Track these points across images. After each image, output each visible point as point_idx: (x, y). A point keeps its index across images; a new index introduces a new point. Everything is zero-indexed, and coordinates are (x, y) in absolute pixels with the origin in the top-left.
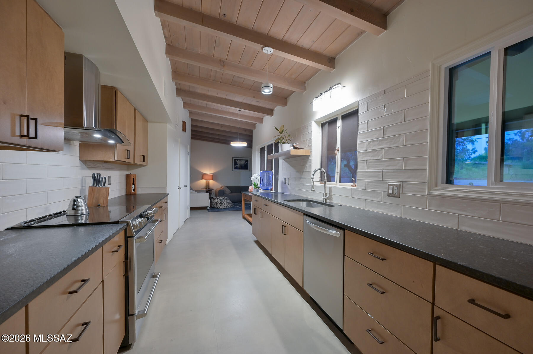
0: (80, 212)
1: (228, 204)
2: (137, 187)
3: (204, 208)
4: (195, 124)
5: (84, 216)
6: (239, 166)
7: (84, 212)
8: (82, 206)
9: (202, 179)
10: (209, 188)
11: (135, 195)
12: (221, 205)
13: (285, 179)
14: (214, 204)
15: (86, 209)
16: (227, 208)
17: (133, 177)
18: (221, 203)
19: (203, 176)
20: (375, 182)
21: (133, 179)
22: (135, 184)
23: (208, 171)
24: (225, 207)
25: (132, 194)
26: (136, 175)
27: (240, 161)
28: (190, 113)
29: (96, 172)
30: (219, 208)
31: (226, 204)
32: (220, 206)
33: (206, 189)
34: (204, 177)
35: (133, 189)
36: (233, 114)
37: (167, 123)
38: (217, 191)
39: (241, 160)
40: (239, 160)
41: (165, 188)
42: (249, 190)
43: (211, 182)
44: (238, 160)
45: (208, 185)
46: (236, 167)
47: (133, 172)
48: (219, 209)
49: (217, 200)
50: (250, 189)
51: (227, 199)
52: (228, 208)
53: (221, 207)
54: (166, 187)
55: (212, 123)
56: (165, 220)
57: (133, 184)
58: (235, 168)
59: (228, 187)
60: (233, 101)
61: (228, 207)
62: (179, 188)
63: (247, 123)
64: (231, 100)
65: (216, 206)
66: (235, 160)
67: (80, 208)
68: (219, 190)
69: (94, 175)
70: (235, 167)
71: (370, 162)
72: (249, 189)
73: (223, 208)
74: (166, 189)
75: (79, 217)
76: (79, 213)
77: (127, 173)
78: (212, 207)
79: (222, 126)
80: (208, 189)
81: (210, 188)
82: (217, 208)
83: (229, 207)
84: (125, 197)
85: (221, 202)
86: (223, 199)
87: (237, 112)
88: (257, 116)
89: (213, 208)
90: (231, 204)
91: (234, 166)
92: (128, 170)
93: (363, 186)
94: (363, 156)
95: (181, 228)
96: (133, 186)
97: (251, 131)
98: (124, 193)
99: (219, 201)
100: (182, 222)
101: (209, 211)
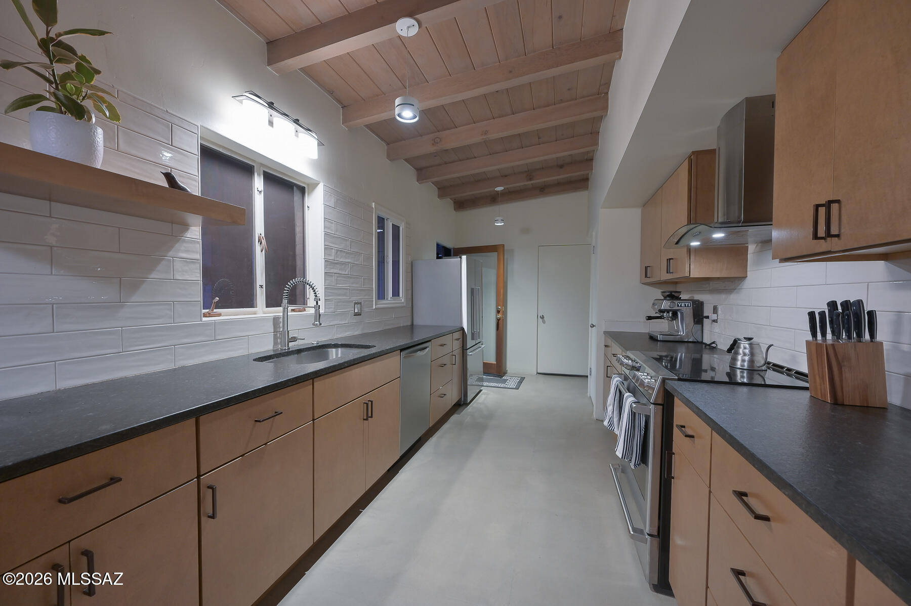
20: (344, 302)
71: (338, 277)
93: (331, 308)
94: (331, 267)
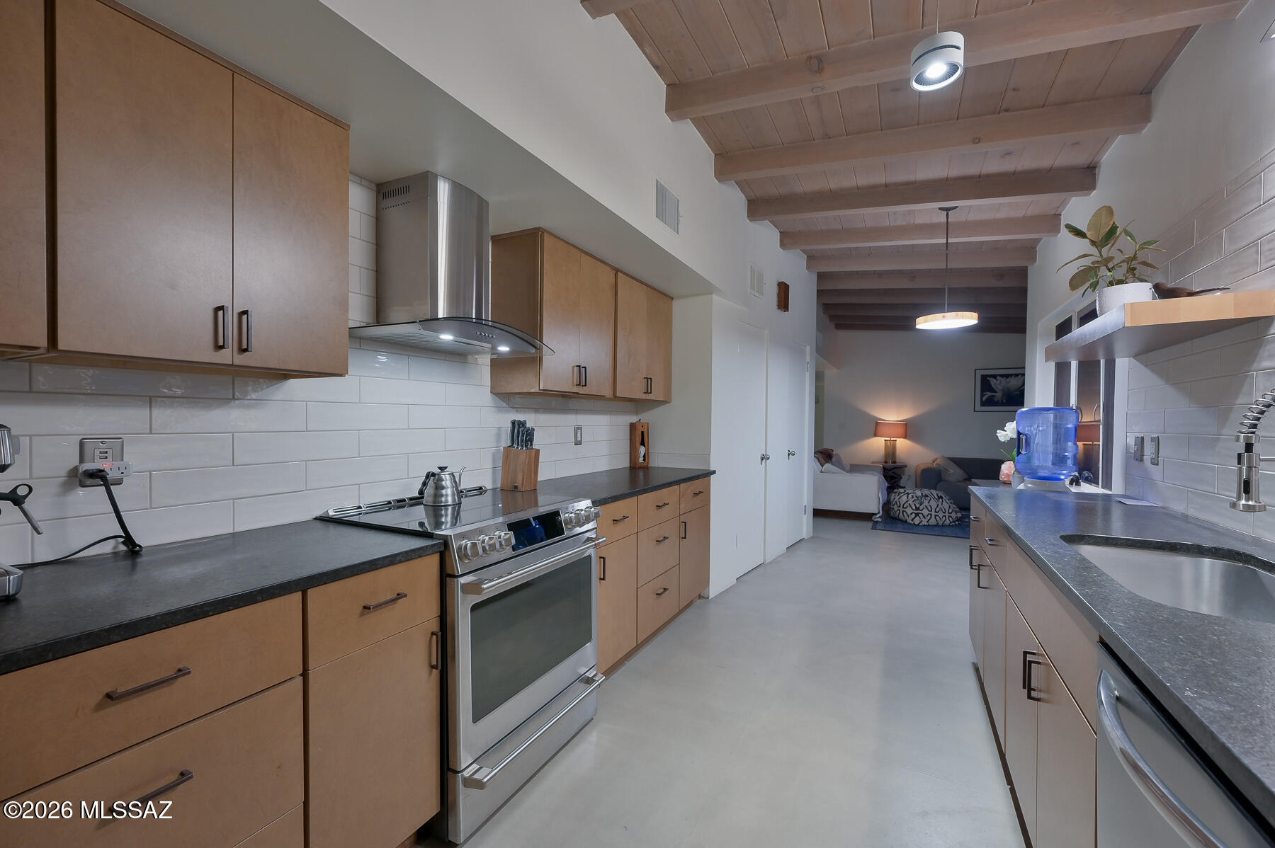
0: (443, 499)
1: (941, 514)
2: (650, 451)
3: (866, 517)
4: (830, 285)
5: (450, 508)
6: (998, 395)
7: (450, 502)
8: (448, 488)
9: (876, 435)
10: (894, 462)
11: (646, 468)
12: (917, 515)
13: (1141, 442)
14: (896, 508)
15: (453, 495)
16: (937, 525)
17: (642, 429)
18: (917, 509)
19: (876, 427)
21: (643, 432)
22: (646, 445)
23: (892, 414)
24: (933, 522)
25: (640, 468)
26: (648, 423)
27: (1003, 380)
28: (812, 258)
29: (520, 417)
30: (909, 521)
31: (933, 513)
32: (914, 515)
33: (886, 462)
34: (881, 430)
35: (642, 455)
36: (930, 229)
37: (711, 293)
38: (919, 471)
39: (1007, 376)
40: (998, 378)
41: (707, 456)
42: (1002, 477)
43: (902, 444)
44: (995, 376)
45: (891, 452)
46: (988, 399)
47: (646, 417)
48: (911, 524)
49: (904, 498)
50: (1006, 472)
51: (941, 497)
52: (943, 526)
53: (917, 521)
54: (709, 455)
55: (880, 274)
56: (685, 538)
57: (643, 443)
58: (983, 404)
59: (958, 462)
60: (915, 182)
61: (940, 523)
62: (764, 458)
63: (996, 248)
64: (907, 184)
65: (901, 516)
66: (984, 378)
67: (444, 492)
68: (922, 468)
69: (513, 423)
70: (984, 398)
72: (1001, 473)
73: (923, 523)
74: (709, 458)
75: (442, 510)
76: (442, 502)
77: (634, 419)
78: (892, 517)
79: (912, 274)
80: (890, 464)
81: (897, 461)
82: (906, 521)
83: (947, 522)
84: (628, 471)
85: (918, 506)
86: (927, 496)
87: (942, 218)
88: (1031, 211)
89: (890, 519)
90: (954, 515)
91: (982, 396)
92: (637, 412)
95: (770, 563)
96: (642, 450)
97: (1022, 273)
98: (627, 465)
99: (911, 502)
100: (777, 546)
101: (874, 528)
